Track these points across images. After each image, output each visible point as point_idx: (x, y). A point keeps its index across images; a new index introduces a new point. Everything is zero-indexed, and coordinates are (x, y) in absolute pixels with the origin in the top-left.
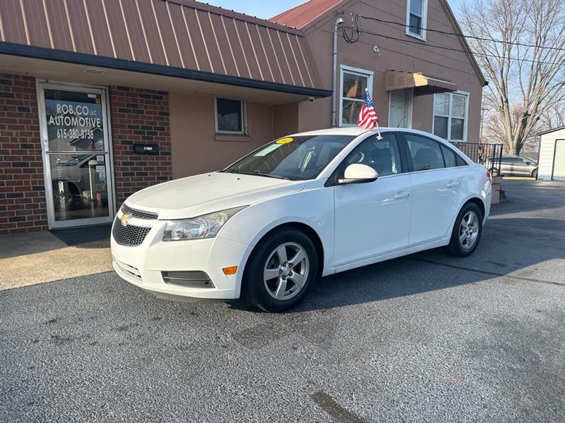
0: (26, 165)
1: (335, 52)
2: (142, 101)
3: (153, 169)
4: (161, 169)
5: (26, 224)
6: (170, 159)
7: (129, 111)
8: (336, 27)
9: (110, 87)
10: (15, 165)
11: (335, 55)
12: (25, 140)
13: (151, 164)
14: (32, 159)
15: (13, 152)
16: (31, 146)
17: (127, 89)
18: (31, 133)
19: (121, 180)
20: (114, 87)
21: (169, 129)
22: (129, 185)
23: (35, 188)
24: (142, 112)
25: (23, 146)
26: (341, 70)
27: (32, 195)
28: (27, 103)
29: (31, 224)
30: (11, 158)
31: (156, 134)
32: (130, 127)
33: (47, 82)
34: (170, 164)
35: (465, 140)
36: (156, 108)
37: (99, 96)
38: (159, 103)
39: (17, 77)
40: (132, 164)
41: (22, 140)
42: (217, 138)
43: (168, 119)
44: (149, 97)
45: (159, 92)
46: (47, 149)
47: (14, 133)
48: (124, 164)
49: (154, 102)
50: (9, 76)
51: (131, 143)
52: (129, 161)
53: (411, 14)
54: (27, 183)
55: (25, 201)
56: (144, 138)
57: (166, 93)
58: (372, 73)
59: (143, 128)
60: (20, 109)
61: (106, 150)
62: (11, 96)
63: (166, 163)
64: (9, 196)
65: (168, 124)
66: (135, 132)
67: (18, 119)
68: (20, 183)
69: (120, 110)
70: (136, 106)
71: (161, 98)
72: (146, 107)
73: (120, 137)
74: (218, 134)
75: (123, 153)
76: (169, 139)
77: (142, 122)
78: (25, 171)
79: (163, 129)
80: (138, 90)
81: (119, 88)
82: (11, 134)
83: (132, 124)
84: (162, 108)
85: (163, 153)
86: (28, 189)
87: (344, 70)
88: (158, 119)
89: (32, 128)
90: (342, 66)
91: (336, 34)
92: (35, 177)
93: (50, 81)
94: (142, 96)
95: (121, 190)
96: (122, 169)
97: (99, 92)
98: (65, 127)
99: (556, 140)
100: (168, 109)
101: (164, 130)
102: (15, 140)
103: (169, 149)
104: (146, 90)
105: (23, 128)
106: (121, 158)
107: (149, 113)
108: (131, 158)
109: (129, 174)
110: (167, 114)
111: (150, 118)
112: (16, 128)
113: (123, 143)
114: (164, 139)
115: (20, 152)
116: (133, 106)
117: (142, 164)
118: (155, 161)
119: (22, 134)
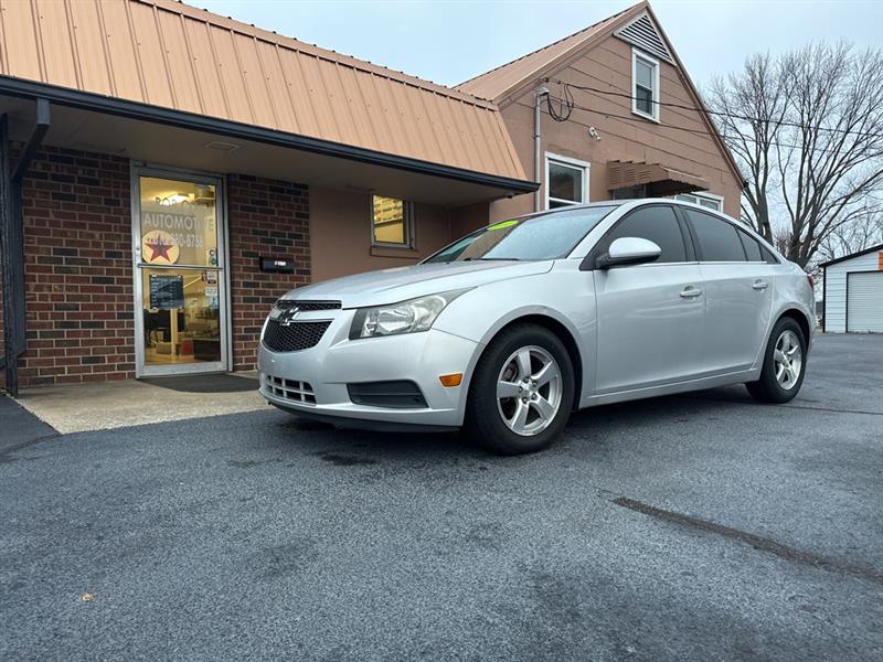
0: (110, 281)
1: (538, 133)
2: (272, 197)
5: (105, 368)
6: (309, 280)
7: (254, 210)
8: (539, 99)
9: (228, 175)
10: (95, 280)
11: (538, 139)
12: (111, 246)
14: (120, 272)
15: (94, 262)
16: (120, 255)
17: (253, 178)
18: (120, 236)
19: (241, 307)
20: (235, 175)
21: (308, 237)
22: (252, 315)
23: (121, 316)
24: (272, 212)
25: (108, 255)
27: (116, 325)
28: (117, 194)
29: (112, 368)
30: (90, 271)
31: (291, 243)
32: (255, 232)
33: (145, 165)
36: (292, 207)
38: (296, 200)
39: (105, 157)
40: (257, 285)
41: (107, 245)
42: (374, 252)
43: (307, 223)
44: (283, 191)
45: (296, 185)
46: (138, 260)
47: (97, 234)
48: (246, 285)
49: (289, 199)
50: (95, 155)
51: (256, 255)
52: (252, 280)
53: (638, 87)
54: (111, 307)
55: (106, 333)
56: (274, 249)
57: (305, 187)
59: (273, 234)
60: (107, 202)
61: (221, 264)
62: (96, 183)
64: (84, 325)
65: (307, 230)
66: (263, 241)
67: (103, 215)
68: (101, 307)
69: (243, 208)
70: (265, 203)
71: (299, 194)
72: (278, 205)
73: (242, 246)
74: (374, 246)
75: (245, 269)
76: (309, 252)
77: (272, 226)
78: (109, 290)
79: (300, 237)
80: (268, 180)
81: (243, 177)
82: (92, 236)
83: (258, 229)
84: (299, 208)
85: (300, 272)
86: (111, 316)
87: (550, 159)
88: (294, 222)
89: (122, 229)
90: (548, 154)
91: (538, 108)
92: (122, 299)
93: (149, 165)
94: (272, 189)
95: (241, 323)
96: (243, 292)
97: (213, 182)
98: (165, 229)
99: (848, 273)
100: (307, 209)
101: (302, 238)
102: (96, 244)
103: (308, 265)
104: (279, 182)
105: (109, 228)
106: (242, 277)
107: (280, 213)
108: (255, 277)
109: (252, 300)
110: (307, 216)
111: (283, 221)
112: (101, 228)
113: (244, 254)
114: (301, 251)
115: (104, 262)
116: (259, 203)
117: (270, 286)
118: (288, 282)
119: (107, 237)
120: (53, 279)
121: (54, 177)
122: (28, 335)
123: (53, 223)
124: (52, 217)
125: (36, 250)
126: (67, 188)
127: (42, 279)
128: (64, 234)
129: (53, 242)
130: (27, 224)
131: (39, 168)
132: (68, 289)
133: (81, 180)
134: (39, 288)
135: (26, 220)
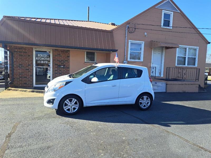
0: (29, 70)
1: (126, 36)
2: (61, 53)
3: (63, 72)
4: (66, 72)
5: (27, 85)
6: (69, 69)
7: (57, 56)
8: (127, 28)
9: (52, 49)
10: (26, 70)
13: (63, 71)
14: (30, 68)
15: (26, 66)
16: (30, 65)
17: (57, 50)
19: (54, 75)
21: (69, 61)
22: (56, 76)
23: (30, 76)
25: (28, 65)
26: (129, 42)
27: (29, 77)
28: (30, 54)
29: (28, 85)
30: (25, 68)
31: (65, 62)
32: (57, 60)
33: (36, 49)
34: (69, 71)
35: (196, 65)
37: (50, 52)
38: (67, 54)
40: (57, 70)
41: (28, 63)
44: (64, 52)
46: (35, 66)
47: (26, 61)
48: (55, 70)
51: (57, 65)
53: (164, 20)
54: (28, 74)
55: (27, 79)
56: (61, 63)
58: (144, 42)
59: (61, 60)
60: (28, 56)
61: (51, 66)
62: (26, 52)
63: (68, 71)
64: (24, 77)
65: (69, 60)
66: (59, 62)
67: (27, 58)
68: (27, 74)
69: (55, 56)
70: (60, 55)
71: (67, 52)
73: (55, 63)
74: (86, 62)
75: (55, 67)
78: (28, 71)
81: (55, 50)
82: (26, 62)
83: (58, 60)
85: (67, 68)
86: (29, 76)
88: (66, 58)
89: (31, 61)
91: (127, 30)
92: (31, 73)
94: (62, 52)
96: (54, 72)
97: (50, 51)
98: (40, 60)
100: (69, 55)
101: (68, 61)
103: (69, 66)
104: (63, 50)
105: (29, 60)
106: (54, 69)
107: (63, 56)
108: (57, 69)
109: (56, 73)
110: (69, 57)
111: (64, 58)
112: (27, 60)
113: (55, 65)
114: (68, 64)
115: (27, 66)
116: (59, 54)
117: (60, 70)
118: (64, 70)
119: (28, 62)
120: (19, 69)
121: (19, 52)
122: (14, 79)
123: (19, 60)
124: (18, 59)
125: (16, 64)
126: (21, 54)
127: (17, 69)
128: (20, 61)
129: (19, 63)
130: (14, 60)
131: (16, 50)
132: (21, 71)
133: (24, 52)
134: (16, 71)
135: (14, 59)
